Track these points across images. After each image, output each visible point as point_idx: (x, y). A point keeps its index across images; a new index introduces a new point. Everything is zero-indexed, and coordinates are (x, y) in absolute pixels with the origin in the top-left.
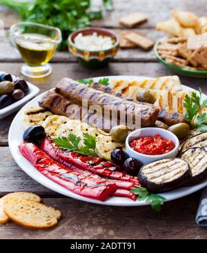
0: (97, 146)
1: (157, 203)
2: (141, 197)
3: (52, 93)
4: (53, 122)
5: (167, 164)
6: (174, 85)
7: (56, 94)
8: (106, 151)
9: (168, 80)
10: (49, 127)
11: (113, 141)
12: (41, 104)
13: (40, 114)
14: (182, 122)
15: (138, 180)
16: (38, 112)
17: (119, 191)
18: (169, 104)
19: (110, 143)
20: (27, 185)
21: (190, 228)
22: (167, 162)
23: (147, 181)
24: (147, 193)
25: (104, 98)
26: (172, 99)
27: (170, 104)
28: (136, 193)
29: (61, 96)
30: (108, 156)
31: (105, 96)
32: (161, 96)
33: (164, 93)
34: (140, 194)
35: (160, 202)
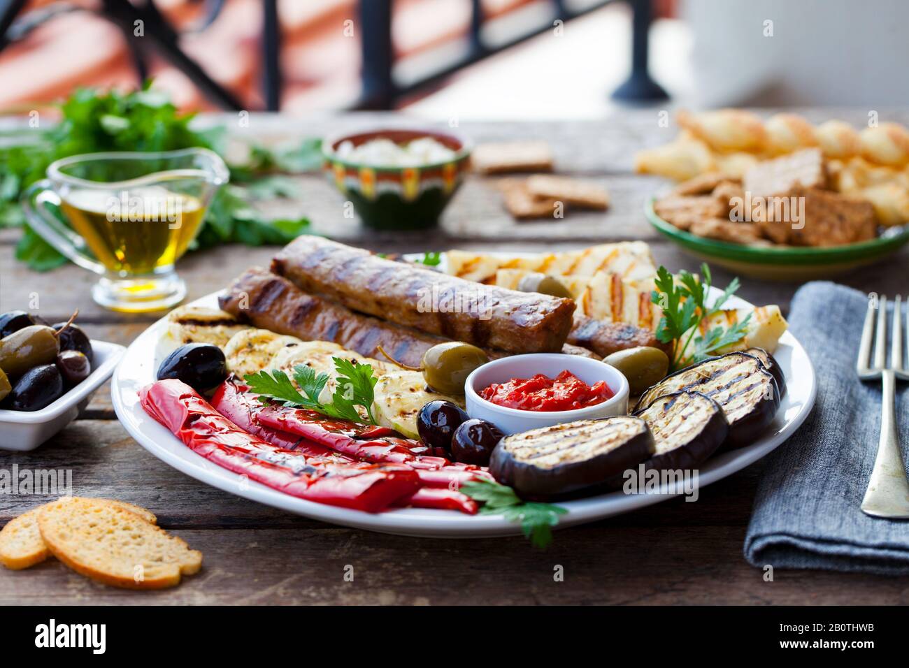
0: (379, 397)
1: (539, 522)
2: (491, 508)
3: (259, 274)
4: (256, 347)
5: (586, 429)
6: (632, 267)
7: (272, 277)
8: (403, 413)
9: (615, 255)
10: (241, 357)
11: (428, 390)
12: (224, 303)
13: (219, 329)
14: (648, 345)
15: (489, 472)
16: (213, 323)
17: (424, 493)
18: (613, 309)
19: (420, 394)
20: (172, 500)
21: (666, 592)
22: (583, 426)
23: (512, 464)
24: (515, 500)
25: (411, 280)
26: (621, 295)
27: (617, 310)
28: (477, 497)
29: (288, 283)
30: (409, 425)
31: (416, 275)
32: (589, 288)
33: (601, 284)
34: (491, 501)
35: (549, 518)
